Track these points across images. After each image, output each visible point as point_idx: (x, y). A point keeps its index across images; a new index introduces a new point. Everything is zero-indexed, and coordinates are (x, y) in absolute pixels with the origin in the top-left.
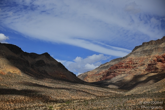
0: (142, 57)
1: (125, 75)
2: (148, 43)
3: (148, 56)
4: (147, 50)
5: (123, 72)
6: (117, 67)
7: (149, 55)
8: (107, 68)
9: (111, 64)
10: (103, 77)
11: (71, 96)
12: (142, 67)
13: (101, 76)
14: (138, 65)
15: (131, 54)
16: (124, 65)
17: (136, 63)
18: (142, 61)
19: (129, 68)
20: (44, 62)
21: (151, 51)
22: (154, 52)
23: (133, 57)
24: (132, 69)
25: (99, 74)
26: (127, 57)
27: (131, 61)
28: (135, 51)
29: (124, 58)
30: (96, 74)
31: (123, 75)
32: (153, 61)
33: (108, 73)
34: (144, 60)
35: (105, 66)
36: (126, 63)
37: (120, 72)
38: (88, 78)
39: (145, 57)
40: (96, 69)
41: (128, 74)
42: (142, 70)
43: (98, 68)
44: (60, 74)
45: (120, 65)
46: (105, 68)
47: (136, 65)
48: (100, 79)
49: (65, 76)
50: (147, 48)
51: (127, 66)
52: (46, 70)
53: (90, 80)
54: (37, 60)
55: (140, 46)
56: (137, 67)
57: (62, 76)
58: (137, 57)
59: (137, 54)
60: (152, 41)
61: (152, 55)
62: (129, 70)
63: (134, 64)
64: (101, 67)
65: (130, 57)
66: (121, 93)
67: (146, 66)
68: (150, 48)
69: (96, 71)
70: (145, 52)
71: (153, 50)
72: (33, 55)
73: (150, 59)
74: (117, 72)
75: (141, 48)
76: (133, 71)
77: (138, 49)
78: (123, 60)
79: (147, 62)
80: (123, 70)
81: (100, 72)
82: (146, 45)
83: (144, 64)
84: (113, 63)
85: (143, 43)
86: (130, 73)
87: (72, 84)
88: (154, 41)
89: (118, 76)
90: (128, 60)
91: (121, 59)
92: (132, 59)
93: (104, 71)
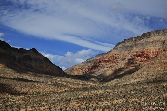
0: (124, 52)
1: (108, 68)
2: (129, 40)
3: (129, 52)
4: (128, 46)
5: (106, 66)
6: (100, 62)
7: (130, 50)
8: (92, 62)
9: (96, 59)
10: (88, 70)
11: (45, 88)
12: (123, 62)
13: (87, 70)
14: (119, 59)
15: (113, 49)
16: (107, 60)
17: (118, 58)
18: (123, 56)
19: (111, 62)
20: (31, 57)
21: (132, 47)
22: (134, 48)
23: (115, 52)
24: (114, 63)
25: (85, 68)
26: (110, 52)
27: (113, 56)
28: (117, 47)
29: (108, 53)
30: (82, 68)
31: (105, 69)
32: (133, 56)
33: (92, 67)
34: (125, 55)
35: (91, 61)
36: (109, 57)
37: (103, 66)
38: (74, 71)
39: (126, 52)
40: (82, 63)
41: (110, 68)
42: (122, 64)
43: (85, 62)
44: (46, 67)
45: (103, 60)
46: (91, 62)
47: (118, 59)
48: (86, 72)
49: (51, 70)
50: (128, 44)
51: (110, 60)
52: (32, 64)
53: (76, 73)
54: (25, 55)
55: (122, 43)
56: (118, 62)
57: (47, 69)
58: (119, 52)
59: (119, 50)
60: (132, 38)
61: (132, 51)
62: (112, 64)
63: (116, 58)
64: (87, 61)
65: (113, 52)
66: (99, 85)
67: (126, 61)
68: (130, 44)
69: (83, 65)
70: (126, 47)
71: (133, 46)
72: (22, 51)
73: (130, 54)
74: (101, 66)
75: (123, 44)
76: (114, 65)
77: (119, 45)
78: (107, 55)
79: (128, 57)
80: (106, 64)
81: (86, 66)
82: (127, 41)
83: (125, 59)
84: (98, 58)
85: (125, 40)
86: (112, 67)
87: (54, 77)
88: (134, 38)
89: (101, 69)
90: (110, 55)
91: (106, 53)
92: (114, 54)
93: (89, 65)
